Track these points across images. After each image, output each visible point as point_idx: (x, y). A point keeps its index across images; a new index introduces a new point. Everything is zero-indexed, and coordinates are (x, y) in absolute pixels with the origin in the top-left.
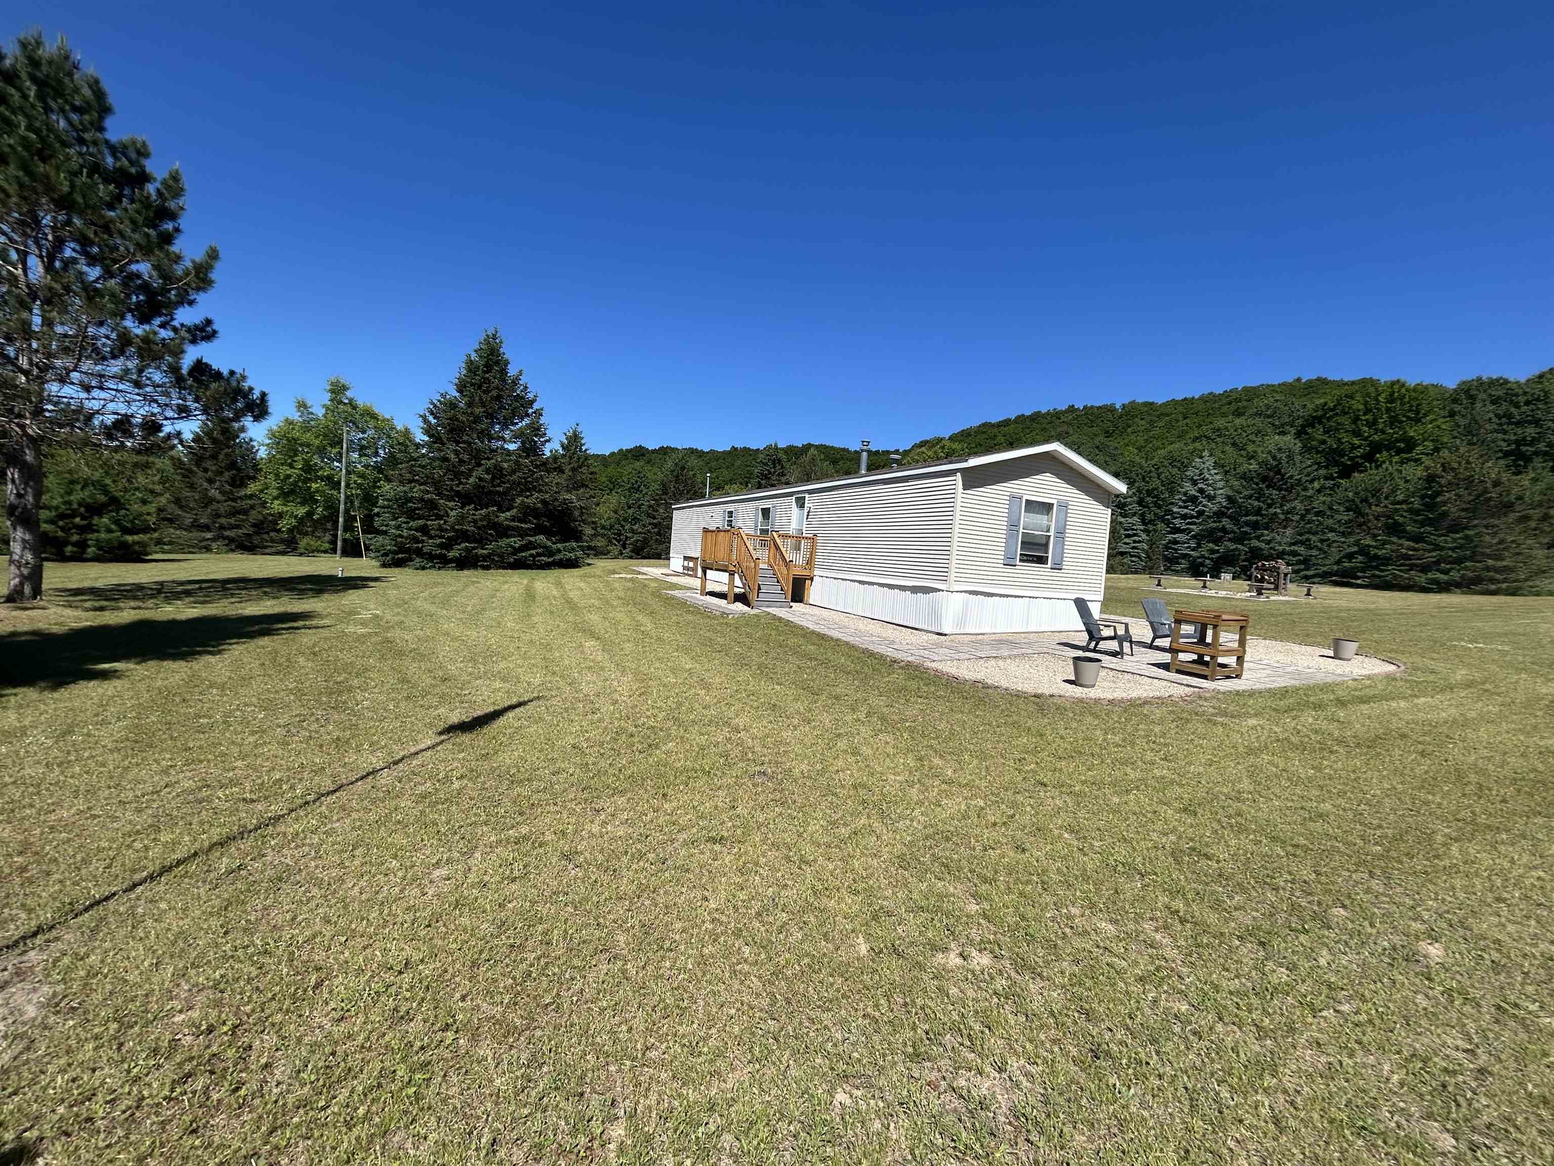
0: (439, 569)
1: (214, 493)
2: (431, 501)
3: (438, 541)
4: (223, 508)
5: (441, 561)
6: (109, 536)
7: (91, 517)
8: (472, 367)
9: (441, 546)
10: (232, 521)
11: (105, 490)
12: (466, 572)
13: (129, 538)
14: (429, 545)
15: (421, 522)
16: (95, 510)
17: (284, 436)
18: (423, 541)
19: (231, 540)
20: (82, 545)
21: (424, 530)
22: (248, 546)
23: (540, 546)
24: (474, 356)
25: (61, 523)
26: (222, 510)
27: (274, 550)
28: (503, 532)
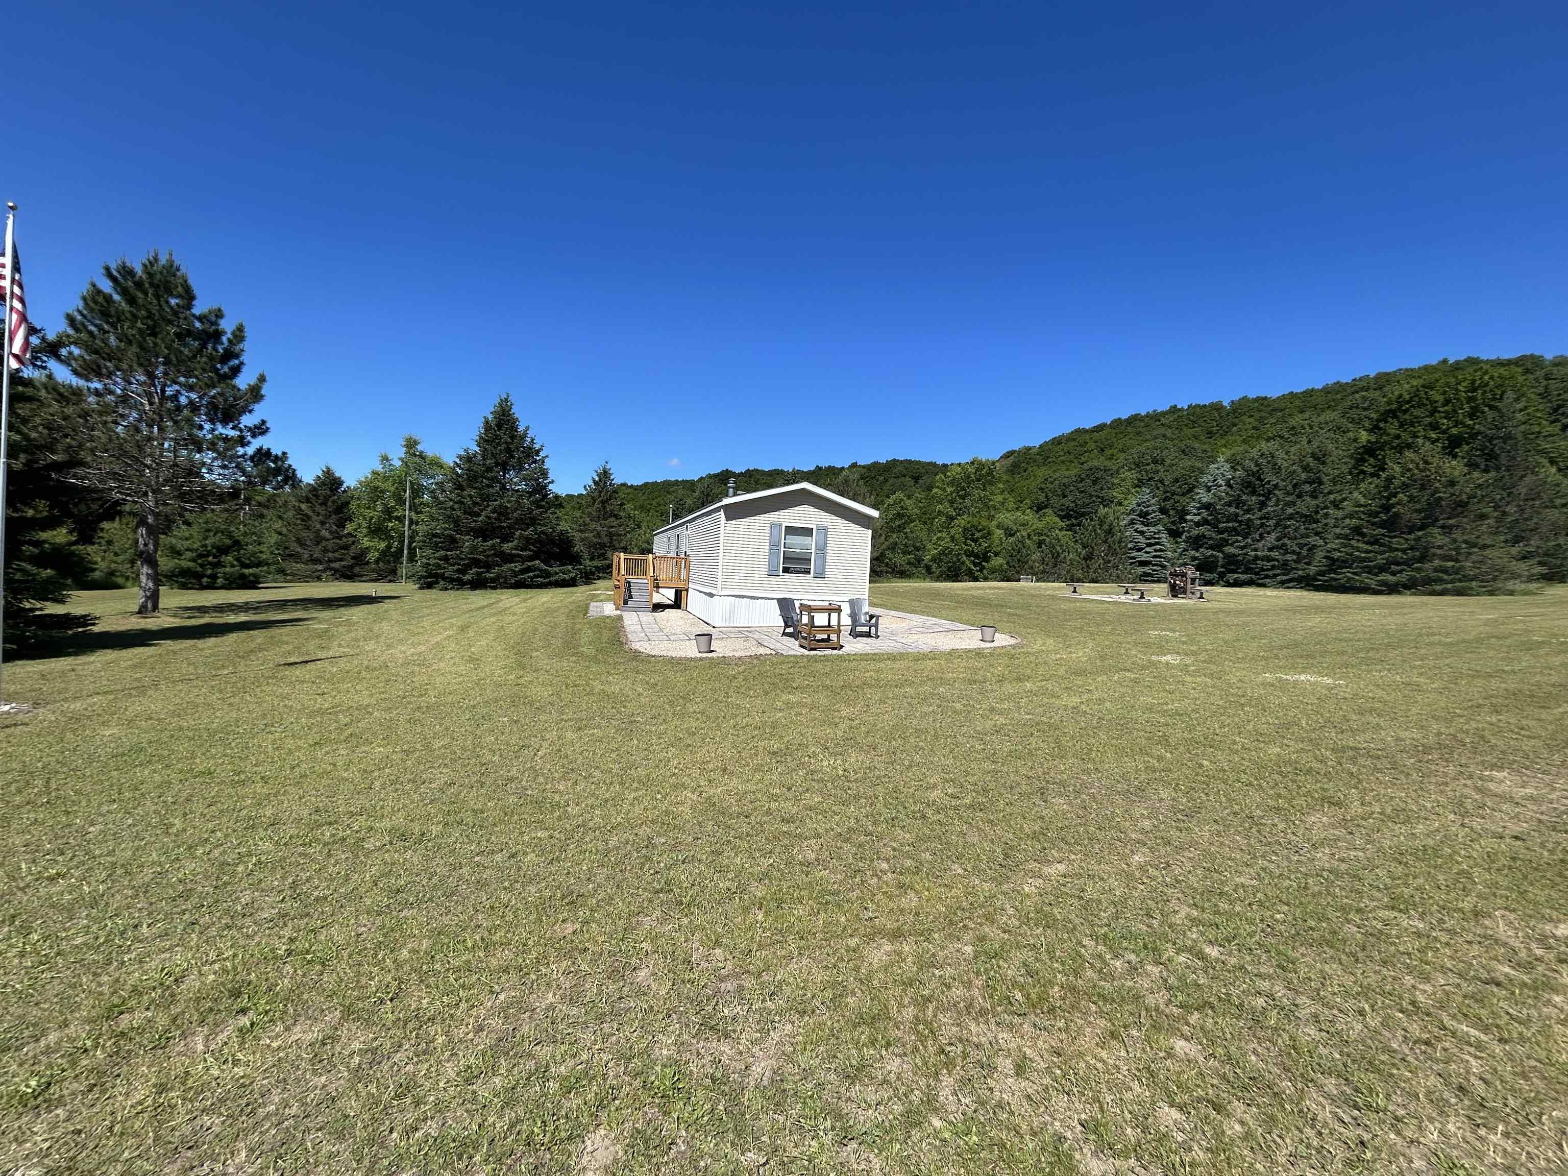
0: (458, 589)
1: (325, 533)
2: (451, 536)
3: (456, 567)
4: (330, 545)
5: (459, 584)
6: (233, 569)
7: (221, 556)
8: (487, 426)
9: (458, 571)
10: (336, 555)
11: (230, 537)
12: (477, 592)
13: (246, 571)
14: (450, 571)
15: (442, 553)
16: (223, 550)
17: (368, 485)
18: (444, 568)
19: (336, 571)
20: (214, 577)
21: (446, 559)
22: (348, 575)
23: (536, 569)
24: (490, 417)
25: (199, 561)
26: (330, 547)
27: (368, 578)
28: (508, 558)
